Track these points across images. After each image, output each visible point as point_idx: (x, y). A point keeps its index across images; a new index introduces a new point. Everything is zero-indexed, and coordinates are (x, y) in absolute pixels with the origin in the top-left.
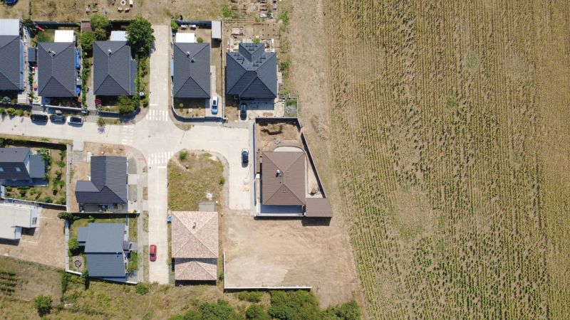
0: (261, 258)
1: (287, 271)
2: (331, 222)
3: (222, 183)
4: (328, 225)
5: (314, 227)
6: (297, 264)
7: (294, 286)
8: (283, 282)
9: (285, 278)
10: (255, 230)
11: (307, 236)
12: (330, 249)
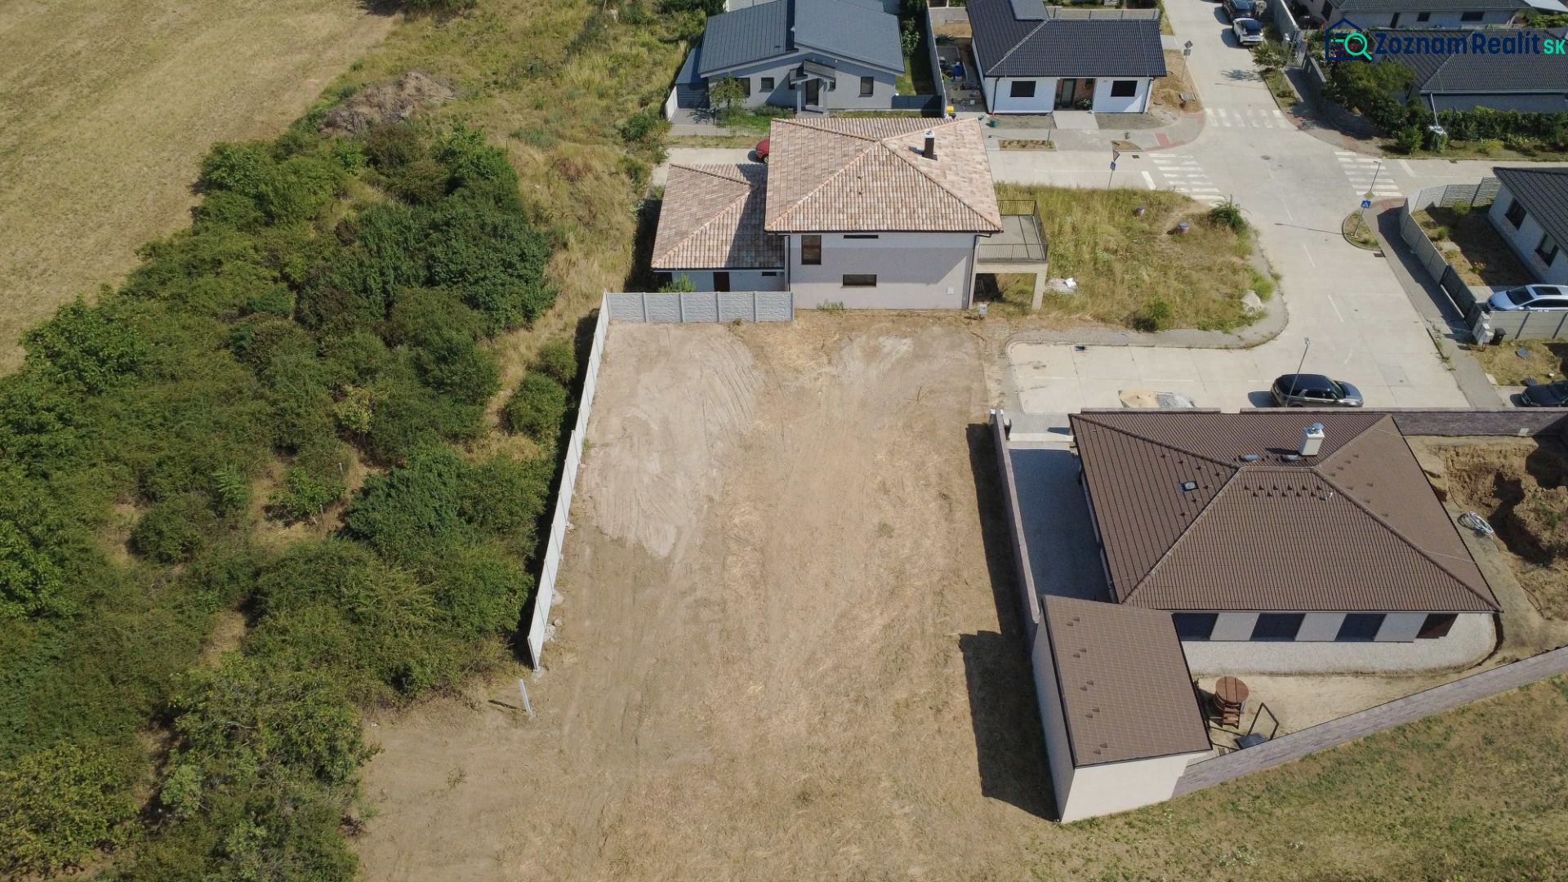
0: (750, 446)
1: (660, 548)
2: (1012, 814)
3: (1146, 324)
4: (988, 791)
5: (961, 699)
6: (706, 603)
7: (560, 584)
8: (599, 530)
9: (619, 542)
10: (908, 426)
11: (895, 663)
12: (804, 798)
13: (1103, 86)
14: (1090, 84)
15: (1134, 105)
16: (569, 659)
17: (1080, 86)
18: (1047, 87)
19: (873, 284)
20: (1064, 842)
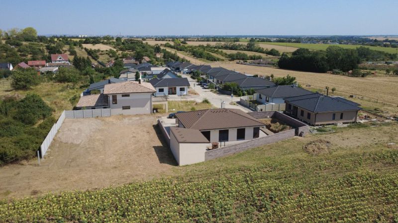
0: (100, 130)
1: (77, 143)
6: (89, 148)
8: (61, 142)
9: (66, 143)
10: (139, 126)
11: (137, 151)
12: (115, 168)
13: (178, 88)
14: (175, 89)
15: (185, 93)
16: (51, 157)
17: (173, 89)
18: (166, 89)
19: (129, 109)
20: (180, 168)
